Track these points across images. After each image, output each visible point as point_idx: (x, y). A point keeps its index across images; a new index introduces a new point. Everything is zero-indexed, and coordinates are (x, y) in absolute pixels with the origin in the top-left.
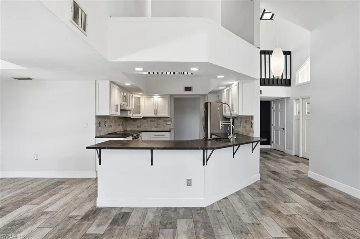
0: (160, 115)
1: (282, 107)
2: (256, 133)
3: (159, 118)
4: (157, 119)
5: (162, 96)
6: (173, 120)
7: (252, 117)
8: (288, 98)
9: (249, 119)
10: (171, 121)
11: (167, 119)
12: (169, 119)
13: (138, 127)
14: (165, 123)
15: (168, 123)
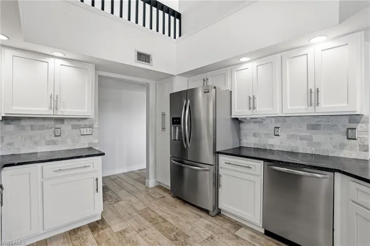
3: (61, 120)
4: (53, 123)
6: (95, 126)
10: (91, 127)
11: (82, 123)
12: (86, 123)
14: (77, 132)
15: (84, 131)
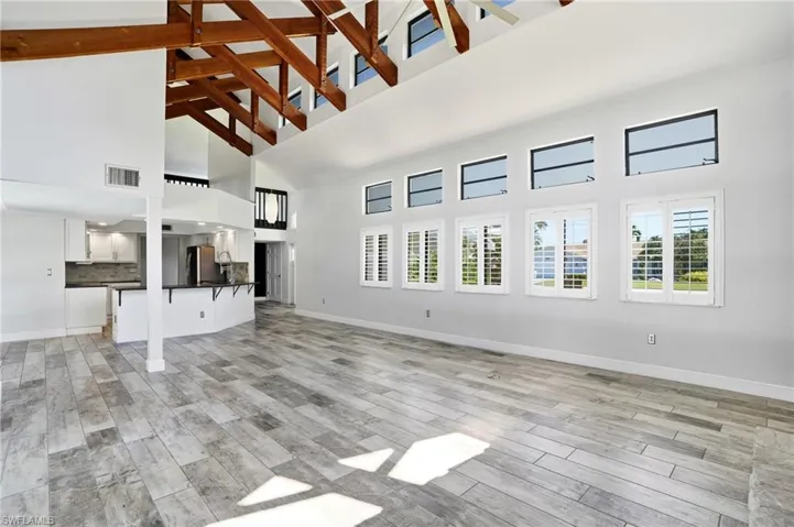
0: (121, 259)
1: (279, 252)
2: (251, 278)
4: (114, 266)
5: (125, 234)
7: (247, 264)
8: (284, 242)
9: (244, 266)
11: (130, 266)
12: (133, 265)
13: (80, 277)
14: (127, 270)
